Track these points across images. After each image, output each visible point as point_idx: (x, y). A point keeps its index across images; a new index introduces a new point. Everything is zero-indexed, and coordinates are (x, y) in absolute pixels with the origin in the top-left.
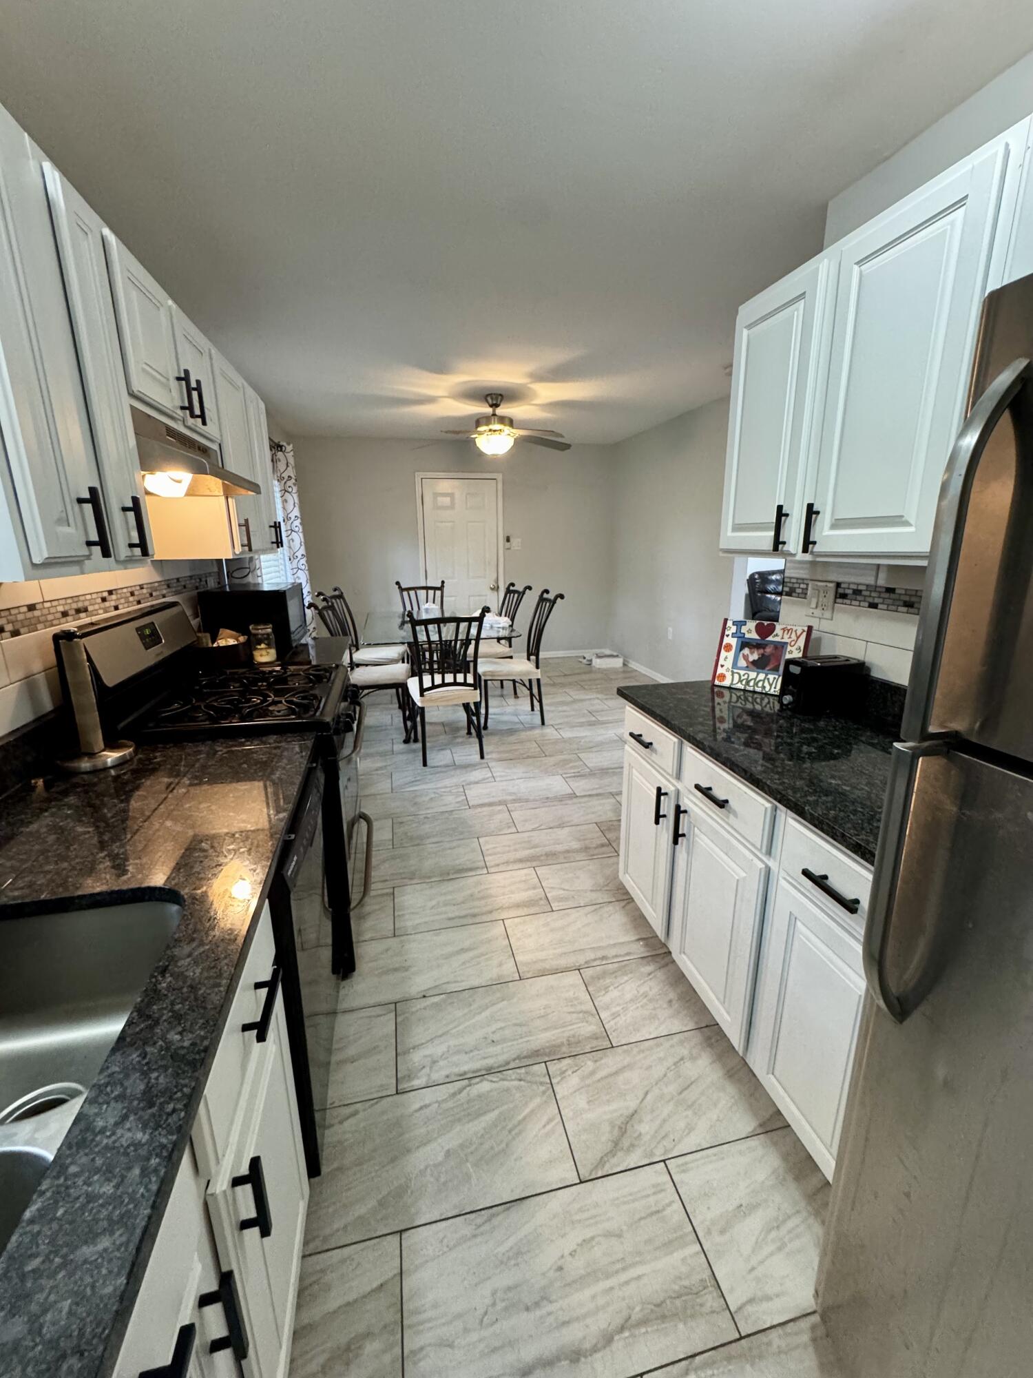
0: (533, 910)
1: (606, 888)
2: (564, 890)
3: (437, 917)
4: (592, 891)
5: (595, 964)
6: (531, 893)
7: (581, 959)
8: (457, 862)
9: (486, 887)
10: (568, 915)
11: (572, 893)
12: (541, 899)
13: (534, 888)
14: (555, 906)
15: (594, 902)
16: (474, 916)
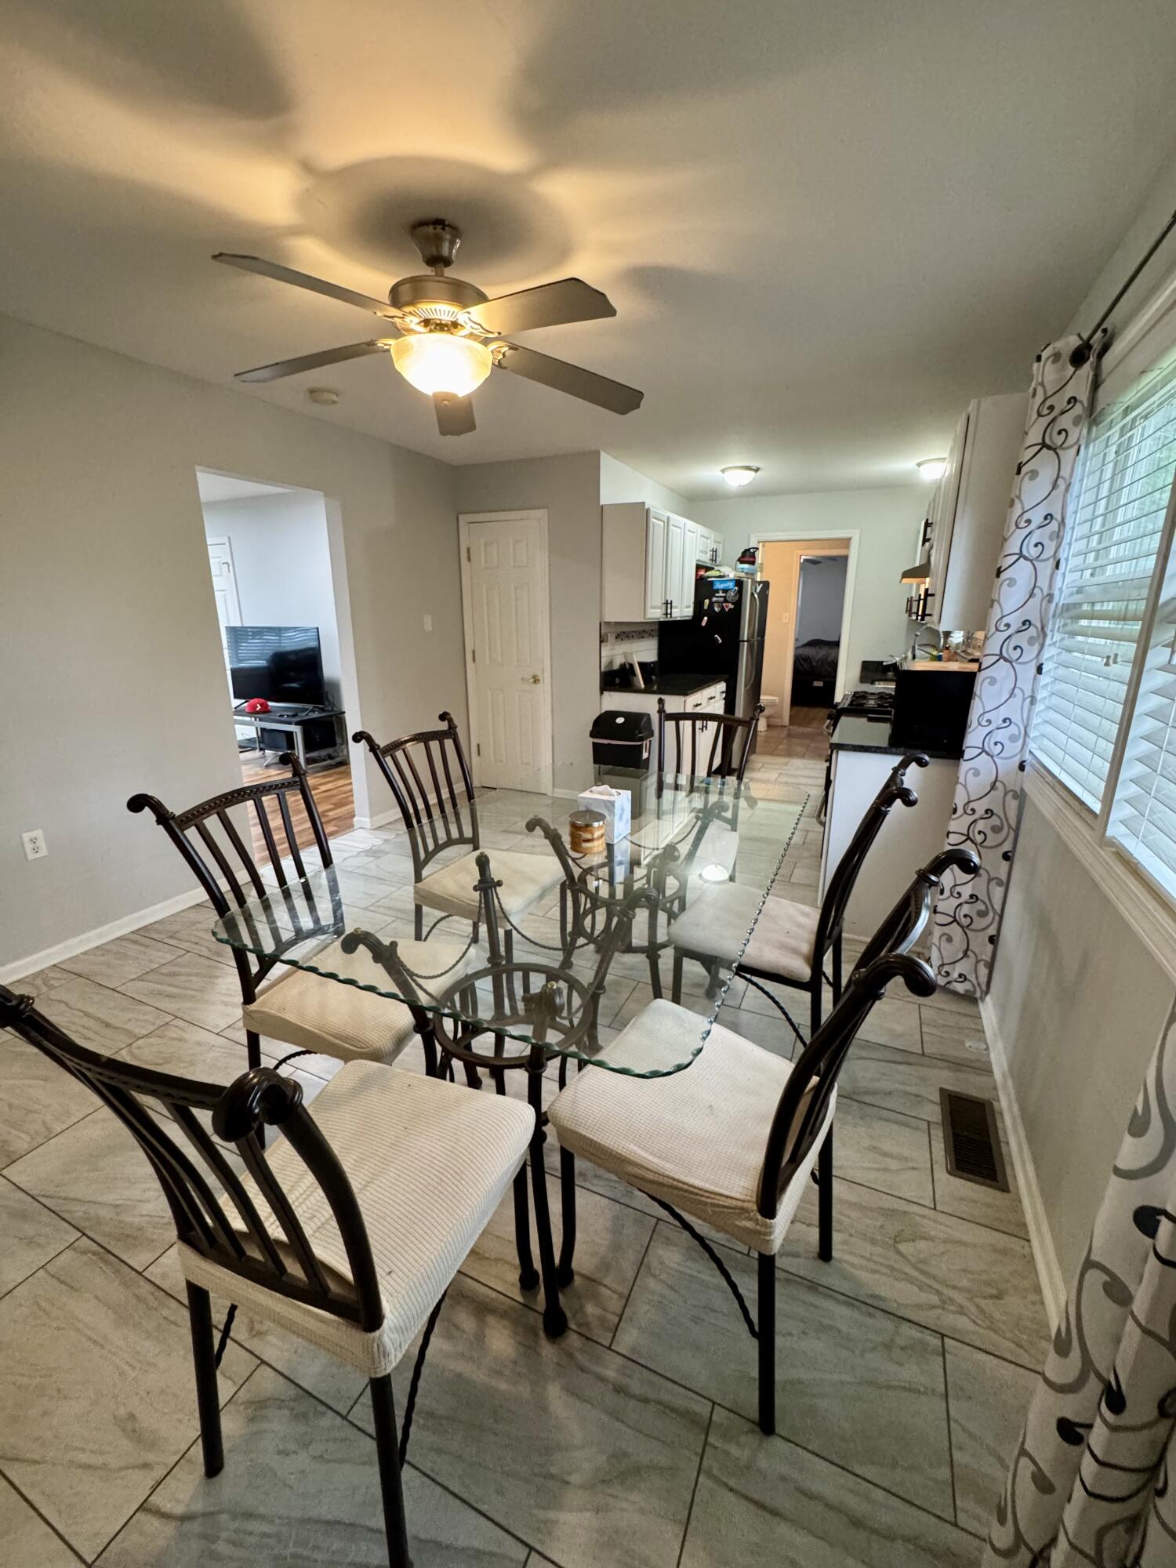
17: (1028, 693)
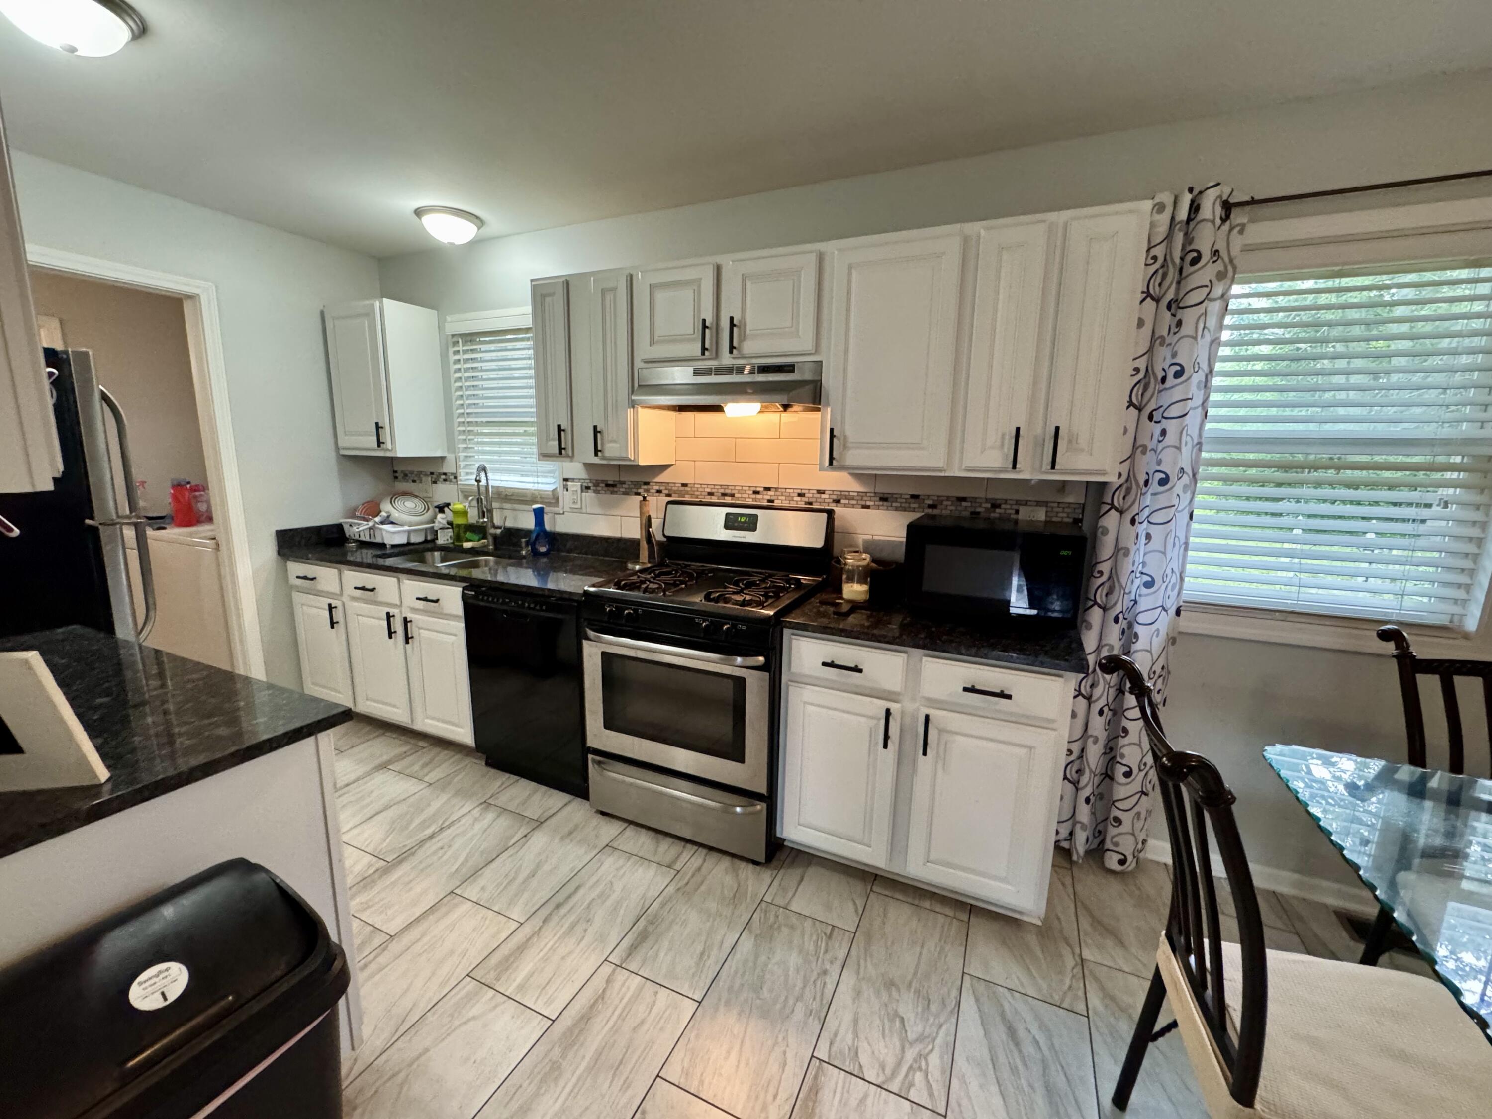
0: (494, 960)
1: (402, 1075)
2: (474, 1018)
3: (594, 879)
4: (427, 1050)
5: (373, 954)
6: (520, 976)
7: (395, 947)
8: (666, 944)
9: (584, 942)
10: (442, 985)
11: (457, 1023)
12: (498, 979)
13: (521, 988)
14: (470, 985)
15: (413, 1031)
16: (558, 906)
17: (1183, 540)
